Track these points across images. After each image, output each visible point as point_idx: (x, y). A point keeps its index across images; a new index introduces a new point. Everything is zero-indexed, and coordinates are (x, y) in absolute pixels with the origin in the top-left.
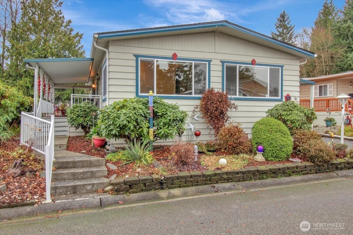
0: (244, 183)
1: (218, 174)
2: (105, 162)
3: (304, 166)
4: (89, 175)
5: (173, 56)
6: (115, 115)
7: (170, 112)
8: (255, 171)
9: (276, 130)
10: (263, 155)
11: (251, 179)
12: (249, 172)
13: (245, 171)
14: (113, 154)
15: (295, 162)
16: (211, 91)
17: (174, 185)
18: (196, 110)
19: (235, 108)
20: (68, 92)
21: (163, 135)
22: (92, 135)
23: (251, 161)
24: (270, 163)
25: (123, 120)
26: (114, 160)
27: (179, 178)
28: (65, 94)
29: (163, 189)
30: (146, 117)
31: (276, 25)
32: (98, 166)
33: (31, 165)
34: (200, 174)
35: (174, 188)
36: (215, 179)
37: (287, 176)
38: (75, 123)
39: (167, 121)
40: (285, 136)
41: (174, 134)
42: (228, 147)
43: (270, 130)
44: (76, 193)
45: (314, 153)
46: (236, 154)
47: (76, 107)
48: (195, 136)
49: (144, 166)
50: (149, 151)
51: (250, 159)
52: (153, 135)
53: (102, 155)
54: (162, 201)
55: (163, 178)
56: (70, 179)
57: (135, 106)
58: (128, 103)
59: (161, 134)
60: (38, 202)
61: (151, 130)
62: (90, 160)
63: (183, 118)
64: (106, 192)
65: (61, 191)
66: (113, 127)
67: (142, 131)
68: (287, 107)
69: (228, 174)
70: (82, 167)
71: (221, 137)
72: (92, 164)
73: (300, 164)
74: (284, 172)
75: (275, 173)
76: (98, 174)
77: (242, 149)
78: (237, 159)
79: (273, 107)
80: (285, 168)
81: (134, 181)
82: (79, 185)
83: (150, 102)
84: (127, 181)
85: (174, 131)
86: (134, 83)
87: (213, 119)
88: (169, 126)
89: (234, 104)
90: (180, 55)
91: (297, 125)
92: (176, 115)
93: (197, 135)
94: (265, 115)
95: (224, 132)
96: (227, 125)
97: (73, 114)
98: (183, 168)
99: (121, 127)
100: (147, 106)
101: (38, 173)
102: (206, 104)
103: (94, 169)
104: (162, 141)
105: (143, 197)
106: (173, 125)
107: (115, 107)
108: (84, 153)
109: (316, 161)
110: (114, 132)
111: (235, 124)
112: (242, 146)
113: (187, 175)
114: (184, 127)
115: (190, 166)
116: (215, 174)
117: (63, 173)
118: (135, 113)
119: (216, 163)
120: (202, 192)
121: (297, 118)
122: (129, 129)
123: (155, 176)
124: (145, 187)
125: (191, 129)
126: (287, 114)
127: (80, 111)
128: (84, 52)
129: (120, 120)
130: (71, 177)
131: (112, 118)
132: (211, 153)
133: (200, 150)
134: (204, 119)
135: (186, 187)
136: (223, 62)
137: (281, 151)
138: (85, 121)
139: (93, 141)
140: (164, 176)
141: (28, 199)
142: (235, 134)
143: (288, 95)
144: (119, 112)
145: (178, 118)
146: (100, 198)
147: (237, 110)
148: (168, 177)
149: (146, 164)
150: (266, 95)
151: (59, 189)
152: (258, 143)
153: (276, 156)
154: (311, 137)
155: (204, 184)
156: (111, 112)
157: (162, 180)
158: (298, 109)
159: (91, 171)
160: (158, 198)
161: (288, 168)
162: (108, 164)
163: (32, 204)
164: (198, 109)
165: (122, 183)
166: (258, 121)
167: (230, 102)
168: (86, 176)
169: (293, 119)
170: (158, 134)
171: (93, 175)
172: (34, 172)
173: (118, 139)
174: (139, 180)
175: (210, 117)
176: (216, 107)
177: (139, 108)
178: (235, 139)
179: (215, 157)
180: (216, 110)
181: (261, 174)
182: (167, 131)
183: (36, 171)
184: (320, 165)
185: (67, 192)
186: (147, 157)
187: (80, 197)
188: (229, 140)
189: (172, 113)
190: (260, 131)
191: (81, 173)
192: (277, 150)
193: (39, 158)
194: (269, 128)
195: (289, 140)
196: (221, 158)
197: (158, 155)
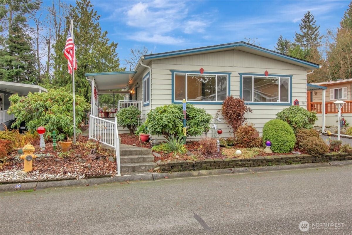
0: (254, 168)
1: (235, 161)
2: (152, 152)
3: (303, 157)
4: (142, 160)
5: (200, 70)
6: (159, 117)
7: (199, 115)
8: (263, 159)
9: (281, 129)
10: (270, 148)
11: (260, 165)
12: (258, 160)
13: (255, 160)
14: (157, 146)
15: (295, 154)
16: (231, 98)
17: (202, 168)
18: (219, 113)
19: (251, 111)
20: (105, 96)
21: (193, 132)
22: (139, 132)
23: (261, 153)
24: (275, 154)
25: (165, 121)
26: (158, 150)
27: (206, 163)
28: (103, 98)
29: (194, 170)
30: (181, 119)
31: (300, 26)
32: (147, 154)
33: (101, 152)
34: (221, 160)
35: (202, 170)
36: (232, 164)
37: (288, 164)
38: (124, 123)
39: (196, 122)
40: (288, 134)
41: (202, 131)
42: (244, 142)
43: (277, 129)
44: (135, 171)
45: (310, 147)
46: (249, 147)
47: (124, 111)
48: (218, 134)
49: (180, 155)
50: (183, 144)
51: (260, 151)
52: (186, 132)
53: (148, 147)
54: (195, 177)
55: (194, 162)
56: (129, 163)
57: (173, 111)
58: (168, 108)
59: (192, 132)
60: (113, 175)
61: (185, 129)
62: (141, 150)
63: (209, 119)
64: (155, 171)
65: (125, 170)
66: (157, 126)
67: (178, 129)
68: (293, 111)
69: (242, 161)
70: (136, 155)
71: (238, 134)
72: (143, 153)
73: (300, 156)
74: (286, 161)
75: (278, 161)
76: (148, 160)
77: (254, 143)
78: (250, 151)
79: (281, 111)
80: (286, 158)
81: (174, 163)
82: (136, 166)
83: (183, 107)
84: (170, 164)
85: (202, 130)
86: (170, 92)
87: (232, 120)
88: (198, 125)
89: (249, 108)
90: (206, 69)
91: (300, 126)
92: (204, 118)
93: (220, 133)
94: (275, 117)
95: (241, 130)
96: (243, 125)
97: (122, 116)
98: (209, 157)
99: (163, 126)
100: (181, 110)
101: (107, 158)
102: (227, 108)
103: (145, 156)
104: (192, 137)
105: (181, 174)
106: (201, 125)
107: (158, 112)
108: (135, 145)
109: (312, 153)
110: (158, 130)
111: (249, 125)
112: (254, 141)
113: (211, 160)
114: (209, 126)
115: (213, 155)
116: (233, 161)
117: (125, 158)
118: (174, 116)
119: (233, 153)
120: (222, 173)
121: (300, 119)
122: (169, 127)
123: (188, 161)
124: (182, 168)
125: (215, 128)
126: (292, 116)
127: (128, 114)
128: (118, 59)
129: (163, 121)
130: (130, 161)
131: (157, 119)
132: (230, 147)
133: (221, 144)
134: (225, 120)
135: (211, 169)
136: (240, 74)
137: (285, 145)
138: (131, 121)
139: (140, 137)
140: (195, 161)
141: (107, 173)
142: (249, 132)
143: (296, 100)
144: (162, 115)
145: (204, 120)
146: (152, 175)
147: (252, 113)
148: (198, 161)
149: (182, 153)
150: (277, 100)
151: (124, 168)
152: (267, 139)
153: (280, 150)
154: (311, 135)
155: (224, 167)
156: (156, 115)
157: (193, 164)
158: (301, 112)
159: (143, 157)
160: (191, 175)
161: (289, 158)
162: (154, 153)
163: (110, 176)
164: (221, 113)
165: (166, 165)
166: (268, 122)
167: (246, 107)
168: (140, 160)
169: (297, 120)
170: (190, 132)
171: (144, 160)
172: (104, 157)
173: (160, 135)
174: (178, 163)
175: (230, 118)
176: (235, 111)
177: (176, 112)
178: (249, 136)
179: (233, 149)
180: (234, 113)
181: (267, 162)
182: (197, 129)
183: (105, 157)
184: (316, 157)
185: (129, 170)
186: (182, 148)
187: (138, 173)
188: (244, 136)
189: (200, 116)
190: (269, 130)
191: (136, 159)
192: (281, 144)
193: (105, 148)
194: (276, 127)
195: (292, 137)
196: (237, 150)
197: (189, 147)
